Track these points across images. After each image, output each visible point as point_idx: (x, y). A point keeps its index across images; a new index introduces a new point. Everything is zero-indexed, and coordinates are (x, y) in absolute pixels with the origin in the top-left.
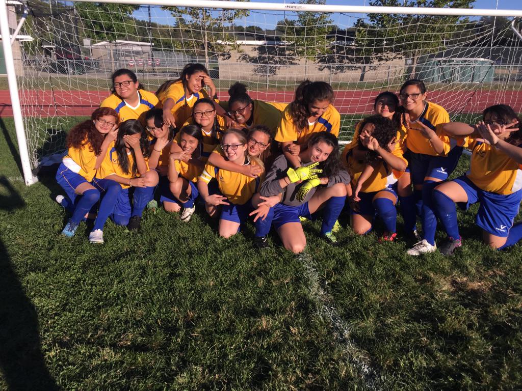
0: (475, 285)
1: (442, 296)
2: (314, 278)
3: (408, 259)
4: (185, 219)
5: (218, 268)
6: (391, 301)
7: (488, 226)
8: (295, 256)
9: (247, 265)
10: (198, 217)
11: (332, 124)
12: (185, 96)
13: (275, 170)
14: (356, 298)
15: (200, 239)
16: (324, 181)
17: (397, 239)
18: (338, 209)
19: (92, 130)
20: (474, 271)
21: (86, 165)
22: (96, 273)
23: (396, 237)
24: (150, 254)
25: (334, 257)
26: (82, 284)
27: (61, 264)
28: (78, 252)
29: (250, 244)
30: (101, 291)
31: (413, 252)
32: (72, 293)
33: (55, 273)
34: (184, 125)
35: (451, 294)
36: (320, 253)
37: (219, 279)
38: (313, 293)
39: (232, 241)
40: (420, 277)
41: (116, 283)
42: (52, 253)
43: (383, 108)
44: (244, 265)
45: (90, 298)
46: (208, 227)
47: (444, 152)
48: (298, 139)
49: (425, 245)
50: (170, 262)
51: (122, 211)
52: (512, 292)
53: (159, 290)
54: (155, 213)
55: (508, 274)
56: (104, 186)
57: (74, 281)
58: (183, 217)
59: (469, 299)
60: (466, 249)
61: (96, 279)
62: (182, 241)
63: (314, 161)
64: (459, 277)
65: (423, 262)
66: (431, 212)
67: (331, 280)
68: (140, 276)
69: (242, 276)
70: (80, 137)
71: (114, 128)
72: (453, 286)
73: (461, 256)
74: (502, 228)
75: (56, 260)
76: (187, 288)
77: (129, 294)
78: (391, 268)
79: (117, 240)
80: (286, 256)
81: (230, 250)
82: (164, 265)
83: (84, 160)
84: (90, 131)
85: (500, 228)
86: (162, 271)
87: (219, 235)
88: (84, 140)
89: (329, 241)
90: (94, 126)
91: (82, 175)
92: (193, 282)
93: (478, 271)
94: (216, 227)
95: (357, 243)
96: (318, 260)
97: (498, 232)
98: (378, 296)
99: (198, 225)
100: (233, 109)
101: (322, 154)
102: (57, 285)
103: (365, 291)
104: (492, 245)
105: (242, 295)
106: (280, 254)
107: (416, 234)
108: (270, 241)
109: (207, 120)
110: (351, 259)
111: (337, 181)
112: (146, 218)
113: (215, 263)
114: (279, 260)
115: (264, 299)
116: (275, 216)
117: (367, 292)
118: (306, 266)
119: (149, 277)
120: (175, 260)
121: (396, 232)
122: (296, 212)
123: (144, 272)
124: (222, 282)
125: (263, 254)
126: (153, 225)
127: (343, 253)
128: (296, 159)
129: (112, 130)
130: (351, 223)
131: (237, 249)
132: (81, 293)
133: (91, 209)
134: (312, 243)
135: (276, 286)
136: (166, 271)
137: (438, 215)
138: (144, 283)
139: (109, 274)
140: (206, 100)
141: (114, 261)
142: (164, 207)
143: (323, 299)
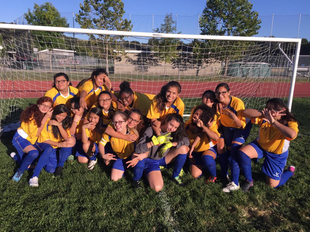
0: (262, 213)
1: (243, 221)
2: (168, 209)
3: (223, 195)
4: (90, 167)
5: (109, 202)
6: (213, 225)
7: (269, 173)
8: (157, 194)
9: (127, 200)
10: (98, 166)
11: (179, 109)
12: (94, 89)
13: (145, 137)
14: (192, 223)
15: (99, 182)
16: (175, 144)
17: (217, 181)
18: (182, 162)
19: (36, 111)
20: (261, 203)
21: (31, 134)
22: (32, 208)
23: (217, 179)
24: (67, 194)
25: (180, 194)
26: (22, 216)
27: (10, 201)
28: (22, 192)
29: (130, 185)
30: (34, 221)
31: (226, 190)
32: (15, 223)
33: (6, 208)
34: (92, 107)
35: (248, 219)
36: (171, 191)
37: (109, 211)
38: (167, 220)
39: (119, 183)
40: (230, 208)
41: (44, 215)
42: (5, 194)
43: (207, 100)
44: (125, 201)
45: (27, 227)
46: (104, 174)
47: (242, 127)
48: (160, 117)
49: (233, 186)
50: (79, 199)
51: (51, 163)
52: (283, 218)
53: (71, 220)
54: (72, 164)
55: (280, 205)
56: (42, 147)
57: (17, 214)
58: (89, 167)
59: (259, 223)
60: (256, 188)
61: (31, 212)
62: (87, 183)
63: (169, 132)
64: (253, 208)
65: (232, 197)
66: (237, 164)
67: (178, 211)
68: (60, 210)
69: (124, 209)
70: (29, 116)
71: (50, 110)
72: (249, 213)
73: (254, 193)
74: (277, 174)
75: (7, 199)
76: (89, 218)
77: (52, 223)
78: (213, 201)
79: (47, 183)
80: (151, 193)
81: (117, 190)
82: (76, 201)
83: (30, 130)
84: (35, 112)
85: (276, 175)
86: (74, 206)
87: (111, 179)
88: (31, 117)
89: (177, 183)
90: (38, 108)
91: (28, 140)
92: (93, 213)
93: (263, 203)
94: (109, 174)
95: (194, 184)
96: (170, 197)
97: (275, 177)
98: (206, 222)
99: (98, 172)
100: (122, 97)
101: (174, 127)
102: (6, 217)
103: (198, 218)
104: (271, 185)
105: (123, 223)
106: (148, 192)
107: (228, 178)
108: (141, 183)
109: (106, 104)
110: (190, 195)
111: (182, 145)
112: (66, 167)
113: (107, 200)
114: (146, 197)
115: (137, 225)
116: (145, 166)
117: (199, 219)
118: (163, 200)
119: (65, 210)
120: (83, 198)
121: (217, 177)
122: (158, 163)
123: (62, 207)
124: (111, 213)
125: (137, 192)
126: (70, 172)
127: (185, 191)
128: (158, 130)
129: (49, 111)
130: (190, 170)
131: (122, 189)
132: (21, 223)
133: (32, 163)
134: (167, 184)
135: (144, 215)
136: (77, 205)
137: (240, 166)
138: (62, 215)
139: (40, 208)
140: (106, 92)
141: (44, 198)
142: (78, 160)
143: (173, 225)
